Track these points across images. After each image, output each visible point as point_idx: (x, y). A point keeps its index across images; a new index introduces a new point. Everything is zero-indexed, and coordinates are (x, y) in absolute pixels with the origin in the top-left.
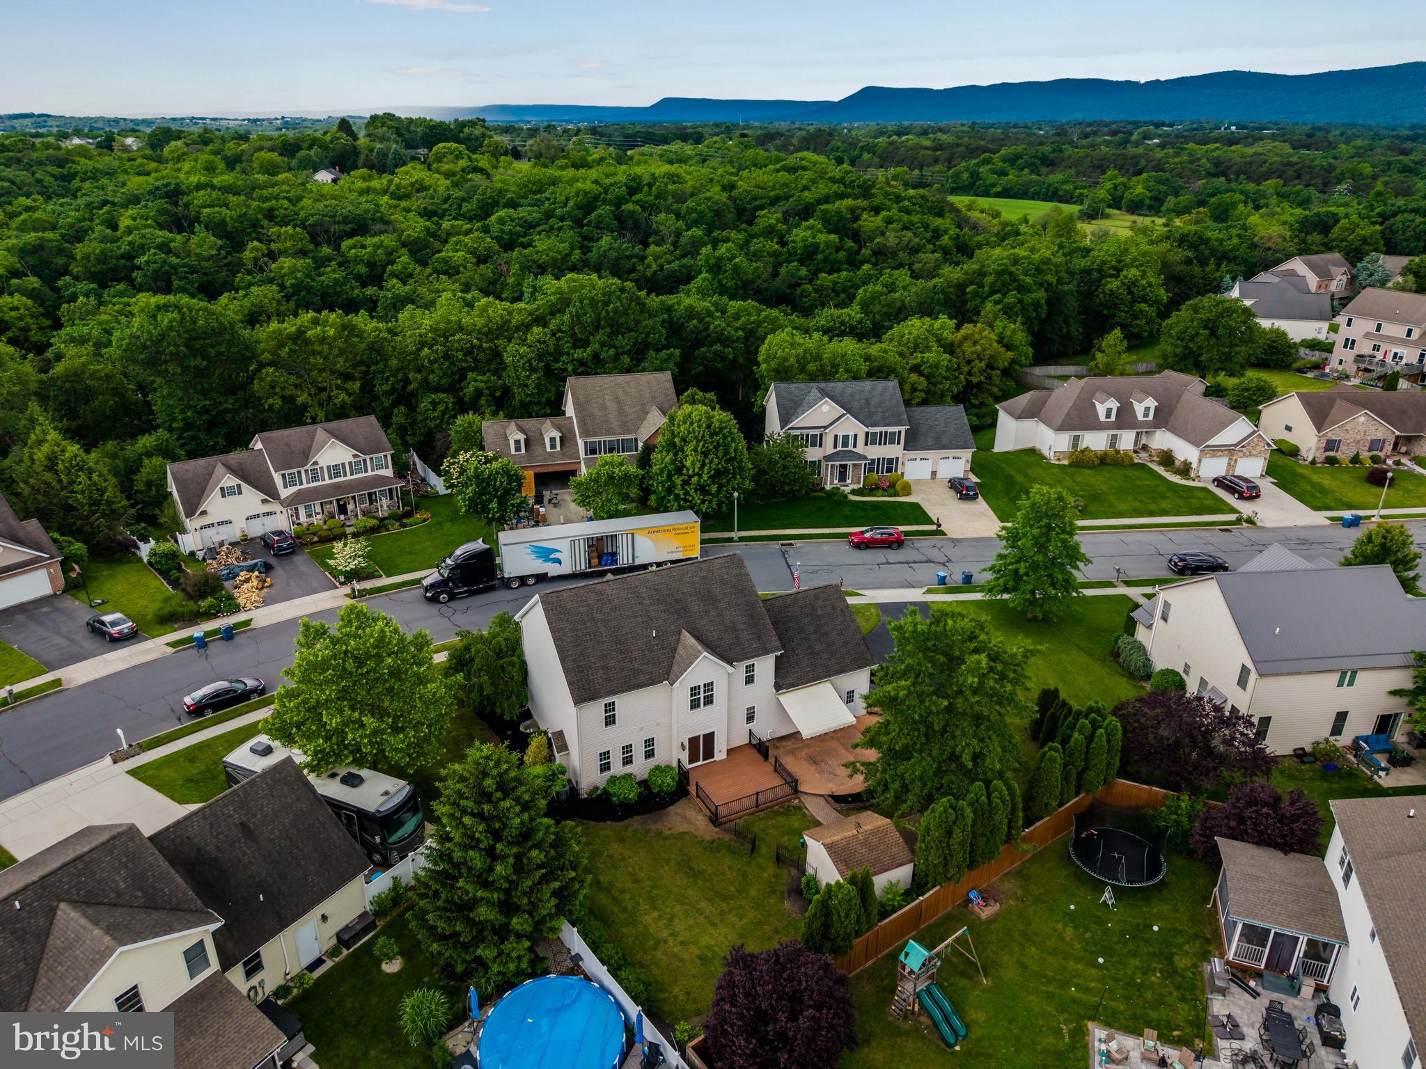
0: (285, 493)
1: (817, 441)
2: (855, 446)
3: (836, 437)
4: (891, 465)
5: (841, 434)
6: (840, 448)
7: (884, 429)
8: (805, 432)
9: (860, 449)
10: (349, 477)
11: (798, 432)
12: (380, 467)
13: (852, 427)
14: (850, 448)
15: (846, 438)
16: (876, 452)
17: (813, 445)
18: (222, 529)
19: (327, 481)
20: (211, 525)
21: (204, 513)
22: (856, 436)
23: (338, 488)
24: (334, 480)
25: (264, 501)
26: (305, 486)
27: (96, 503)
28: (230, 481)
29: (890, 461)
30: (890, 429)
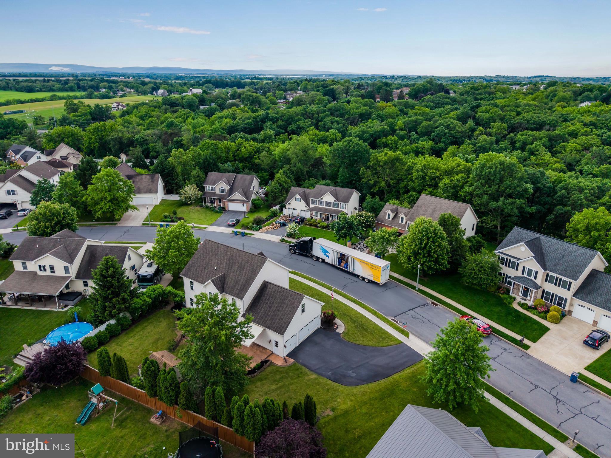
0: (312, 206)
1: (515, 266)
2: (535, 278)
3: (524, 268)
4: (561, 301)
5: (527, 267)
6: (525, 275)
7: (560, 277)
8: (509, 258)
9: (539, 281)
10: (332, 208)
11: (505, 257)
12: (343, 208)
13: (535, 266)
14: (532, 278)
15: (530, 271)
16: (550, 288)
17: (513, 267)
18: (294, 211)
19: (325, 207)
20: (291, 209)
21: (289, 204)
22: (537, 272)
23: (326, 210)
24: (327, 207)
25: (306, 207)
26: (318, 206)
27: (272, 192)
28: (298, 196)
29: (561, 299)
30: (564, 278)
